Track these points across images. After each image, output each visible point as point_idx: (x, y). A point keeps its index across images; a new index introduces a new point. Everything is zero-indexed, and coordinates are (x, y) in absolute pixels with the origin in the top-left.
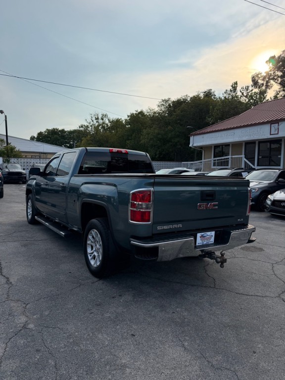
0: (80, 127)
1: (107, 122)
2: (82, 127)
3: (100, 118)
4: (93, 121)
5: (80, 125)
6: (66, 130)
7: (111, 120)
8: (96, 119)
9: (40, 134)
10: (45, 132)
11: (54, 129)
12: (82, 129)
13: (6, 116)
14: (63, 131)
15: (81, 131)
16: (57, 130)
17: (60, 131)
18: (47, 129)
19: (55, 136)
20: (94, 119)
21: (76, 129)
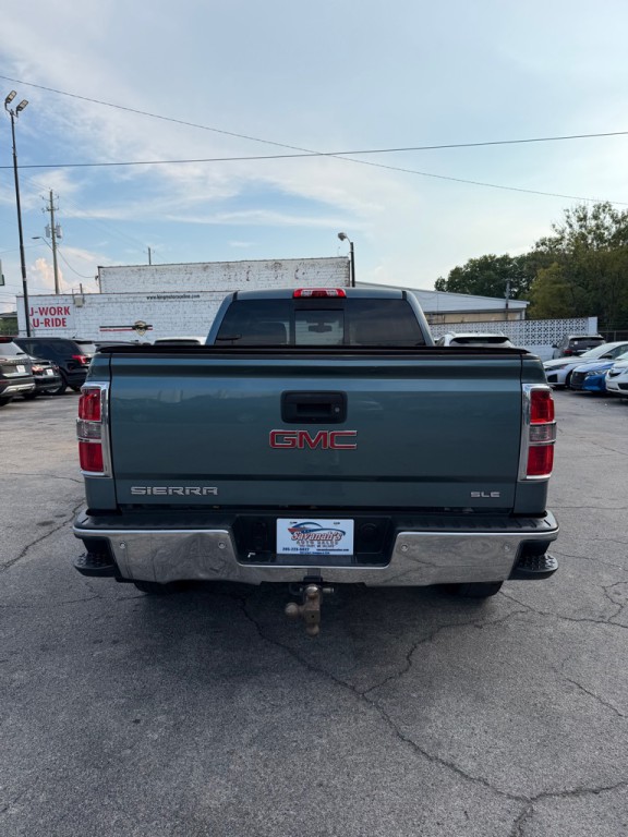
0: (538, 246)
1: (608, 221)
2: (543, 244)
3: (590, 215)
4: (571, 226)
5: (538, 240)
6: (511, 256)
7: (620, 216)
8: (580, 219)
9: (456, 272)
10: (466, 267)
11: (485, 257)
12: (542, 248)
13: (352, 244)
14: (505, 259)
15: (542, 253)
16: (492, 258)
17: (498, 260)
18: (471, 261)
19: (487, 273)
20: (574, 220)
21: (531, 251)
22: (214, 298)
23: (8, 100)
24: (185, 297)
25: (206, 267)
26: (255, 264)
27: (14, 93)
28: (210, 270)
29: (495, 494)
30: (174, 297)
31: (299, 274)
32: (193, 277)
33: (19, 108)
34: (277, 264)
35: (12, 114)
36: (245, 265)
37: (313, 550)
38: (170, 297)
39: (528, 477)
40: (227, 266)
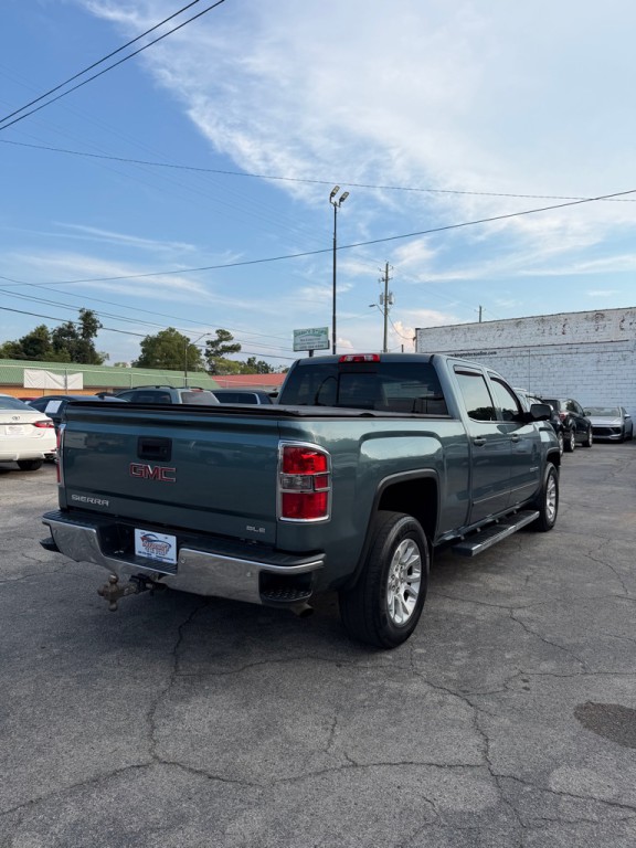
22: (511, 354)
23: (333, 194)
24: (481, 354)
25: (518, 322)
26: (574, 316)
27: (337, 188)
28: (522, 326)
29: (262, 530)
30: (470, 355)
31: (626, 325)
32: (505, 333)
33: (342, 199)
34: (599, 315)
35: (335, 205)
36: (562, 318)
37: (154, 556)
38: (466, 355)
39: (282, 519)
40: (542, 320)
